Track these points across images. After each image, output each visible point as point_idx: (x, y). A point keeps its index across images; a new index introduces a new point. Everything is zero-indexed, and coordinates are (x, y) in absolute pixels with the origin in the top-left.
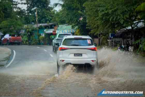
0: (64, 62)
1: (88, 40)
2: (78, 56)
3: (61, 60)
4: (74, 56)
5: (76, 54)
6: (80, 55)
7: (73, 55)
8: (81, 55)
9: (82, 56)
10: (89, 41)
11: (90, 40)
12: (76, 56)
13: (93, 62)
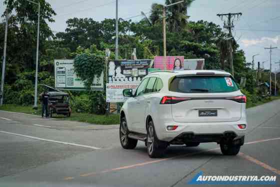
0: (177, 130)
1: (225, 78)
3: (168, 126)
4: (200, 115)
5: (204, 111)
7: (197, 113)
8: (214, 113)
9: (216, 115)
11: (230, 79)
13: (241, 128)
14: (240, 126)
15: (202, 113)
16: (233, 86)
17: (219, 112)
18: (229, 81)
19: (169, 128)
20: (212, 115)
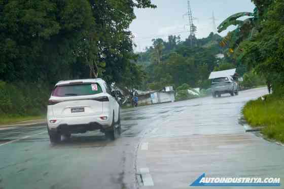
0: (56, 123)
1: (92, 85)
2: (77, 112)
3: (51, 120)
4: (72, 112)
5: (75, 109)
6: (81, 110)
10: (95, 87)
11: (96, 85)
12: (74, 112)
13: (103, 119)
15: (74, 110)
16: (97, 90)
17: (85, 109)
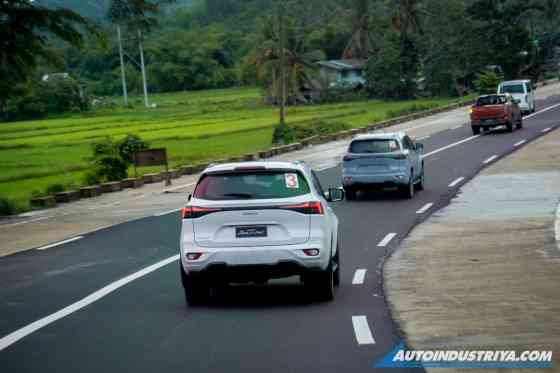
0: (200, 259)
1: (286, 174)
2: (250, 236)
4: (238, 236)
5: (244, 229)
6: (259, 232)
8: (261, 230)
9: (265, 235)
12: (244, 236)
13: (309, 254)
14: (307, 251)
15: (242, 232)
16: (297, 186)
17: (270, 230)
18: (293, 180)
19: (191, 257)
20: (258, 235)
